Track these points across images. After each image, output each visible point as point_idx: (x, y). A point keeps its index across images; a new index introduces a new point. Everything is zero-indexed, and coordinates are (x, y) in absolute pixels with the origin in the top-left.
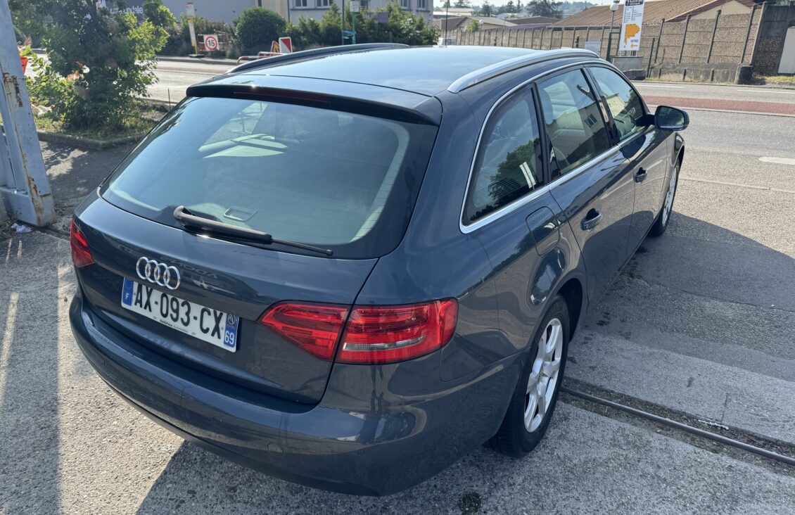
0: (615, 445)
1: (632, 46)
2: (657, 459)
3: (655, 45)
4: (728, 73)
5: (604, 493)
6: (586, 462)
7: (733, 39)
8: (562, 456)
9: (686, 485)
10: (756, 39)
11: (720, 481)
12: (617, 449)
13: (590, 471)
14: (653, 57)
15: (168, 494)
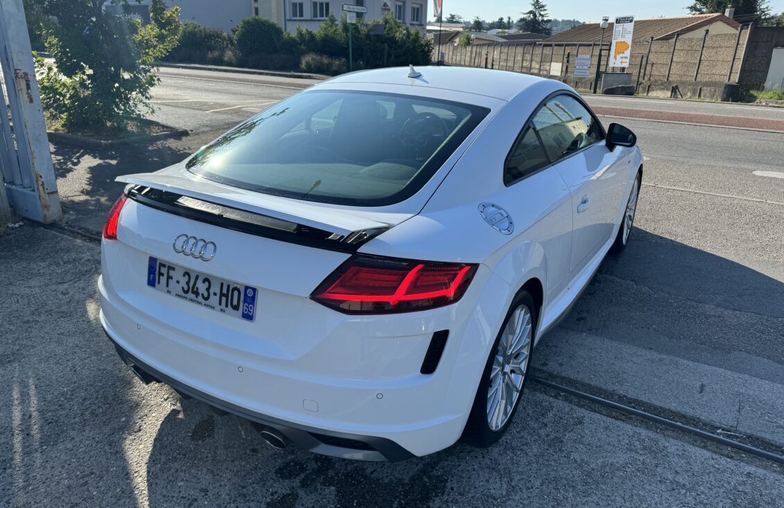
0: (631, 450)
1: (622, 62)
2: (675, 465)
3: (644, 63)
4: (715, 91)
5: (623, 498)
6: (603, 467)
7: (720, 58)
8: (578, 460)
9: (706, 491)
10: (742, 58)
11: (740, 488)
12: (633, 454)
13: (608, 475)
14: (642, 74)
15: (180, 492)
